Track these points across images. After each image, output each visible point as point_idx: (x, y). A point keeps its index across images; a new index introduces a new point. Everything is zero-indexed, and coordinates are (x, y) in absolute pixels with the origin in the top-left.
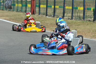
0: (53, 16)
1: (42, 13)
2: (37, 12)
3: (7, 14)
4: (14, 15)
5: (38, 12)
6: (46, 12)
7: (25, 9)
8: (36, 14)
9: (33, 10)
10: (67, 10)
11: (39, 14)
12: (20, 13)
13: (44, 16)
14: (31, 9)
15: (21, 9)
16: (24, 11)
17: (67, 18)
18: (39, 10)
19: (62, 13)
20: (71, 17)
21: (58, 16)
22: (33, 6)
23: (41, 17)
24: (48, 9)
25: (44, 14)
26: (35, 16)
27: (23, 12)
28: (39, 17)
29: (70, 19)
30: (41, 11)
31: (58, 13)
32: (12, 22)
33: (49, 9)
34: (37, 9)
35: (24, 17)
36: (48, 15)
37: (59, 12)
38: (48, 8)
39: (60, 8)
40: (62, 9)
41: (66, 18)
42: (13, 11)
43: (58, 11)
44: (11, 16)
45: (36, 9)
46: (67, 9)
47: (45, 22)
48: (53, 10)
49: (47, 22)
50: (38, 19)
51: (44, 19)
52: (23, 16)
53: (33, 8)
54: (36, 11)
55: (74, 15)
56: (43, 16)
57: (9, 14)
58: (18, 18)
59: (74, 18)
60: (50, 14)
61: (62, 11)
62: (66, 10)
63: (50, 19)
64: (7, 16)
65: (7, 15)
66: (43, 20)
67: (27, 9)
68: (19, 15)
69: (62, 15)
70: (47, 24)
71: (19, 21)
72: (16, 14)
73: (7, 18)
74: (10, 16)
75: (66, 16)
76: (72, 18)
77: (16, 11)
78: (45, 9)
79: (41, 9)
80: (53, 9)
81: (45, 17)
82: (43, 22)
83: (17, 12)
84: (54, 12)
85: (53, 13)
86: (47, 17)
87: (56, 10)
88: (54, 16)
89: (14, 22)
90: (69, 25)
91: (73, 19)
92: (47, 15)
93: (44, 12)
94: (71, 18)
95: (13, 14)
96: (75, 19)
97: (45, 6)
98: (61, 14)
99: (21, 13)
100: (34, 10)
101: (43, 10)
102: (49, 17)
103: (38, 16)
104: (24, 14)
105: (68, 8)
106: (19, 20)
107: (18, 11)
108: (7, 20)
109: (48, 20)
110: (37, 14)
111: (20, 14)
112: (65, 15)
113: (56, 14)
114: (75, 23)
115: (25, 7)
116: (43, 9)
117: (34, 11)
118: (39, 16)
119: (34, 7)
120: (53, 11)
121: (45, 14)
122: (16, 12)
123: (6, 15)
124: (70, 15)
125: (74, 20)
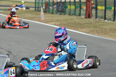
1: (99, 16)
2: (93, 15)
3: (57, 18)
5: (95, 15)
6: (104, 15)
7: (79, 12)
8: (92, 18)
9: (88, 13)
11: (96, 17)
12: (73, 16)
13: (102, 20)
14: (86, 11)
15: (74, 12)
16: (78, 14)
18: (96, 13)
22: (88, 8)
23: (98, 21)
24: (107, 12)
25: (102, 18)
26: (91, 20)
27: (77, 16)
28: (96, 21)
30: (98, 14)
33: (108, 11)
35: (77, 22)
36: (107, 19)
38: (107, 10)
42: (65, 15)
47: (104, 27)
48: (113, 12)
49: (106, 27)
50: (94, 24)
51: (102, 23)
52: (76, 20)
53: (88, 10)
54: (93, 13)
56: (100, 20)
57: (59, 18)
60: (109, 18)
63: (109, 24)
64: (58, 21)
66: (101, 25)
67: (82, 12)
68: (71, 20)
70: (106, 29)
71: (71, 26)
72: (69, 19)
73: (57, 23)
74: (61, 21)
77: (68, 14)
78: (104, 12)
79: (98, 12)
81: (104, 21)
82: (101, 27)
83: (70, 16)
84: (115, 15)
85: (113, 16)
86: (106, 21)
88: (114, 20)
92: (105, 19)
93: (102, 15)
95: (64, 18)
97: (104, 8)
99: (75, 17)
100: (90, 12)
101: (101, 13)
102: (109, 20)
104: (77, 18)
107: (71, 14)
109: (106, 25)
110: (94, 18)
111: (73, 18)
115: (79, 10)
116: (101, 11)
117: (90, 14)
118: (96, 19)
119: (90, 9)
120: (112, 14)
121: (104, 18)
122: (68, 16)
123: (56, 20)
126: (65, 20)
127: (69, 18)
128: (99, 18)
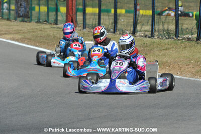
0: (112, 30)
1: (89, 25)
2: (79, 23)
3: (16, 28)
4: (32, 29)
5: (82, 22)
6: (97, 23)
7: (55, 17)
8: (77, 28)
9: (71, 18)
10: (142, 19)
11: (84, 27)
12: (44, 25)
14: (67, 16)
15: (46, 18)
16: (53, 21)
17: (143, 35)
18: (84, 19)
19: (132, 24)
20: (150, 33)
21: (123, 30)
22: (70, 10)
23: (87, 34)
24: (102, 17)
27: (51, 24)
28: (84, 34)
29: (149, 37)
30: (87, 21)
31: (124, 25)
32: (28, 44)
33: (104, 15)
34: (80, 17)
35: (52, 35)
37: (125, 23)
38: (102, 14)
39: (128, 15)
40: (132, 15)
41: (139, 35)
42: (30, 22)
43: (122, 20)
44: (26, 33)
45: (78, 17)
46: (142, 15)
48: (113, 17)
52: (50, 31)
53: (71, 14)
54: (78, 20)
55: (156, 27)
56: (91, 32)
57: (20, 28)
58: (39, 35)
59: (156, 33)
61: (132, 20)
62: (139, 18)
64: (18, 32)
65: (17, 30)
67: (59, 18)
68: (41, 30)
69: (132, 29)
71: (41, 42)
72: (37, 29)
73: (18, 36)
74: (24, 33)
75: (141, 31)
76: (152, 35)
77: (36, 21)
78: (97, 17)
79: (87, 17)
80: (113, 15)
84: (115, 22)
85: (113, 25)
87: (118, 17)
88: (114, 32)
89: (31, 45)
90: (146, 48)
91: (154, 36)
93: (94, 23)
94: (150, 35)
95: (29, 28)
96: (158, 37)
97: (97, 10)
98: (129, 26)
99: (47, 26)
100: (73, 18)
101: (91, 19)
103: (82, 32)
104: (51, 27)
105: (144, 14)
106: (42, 40)
107: (41, 20)
108: (18, 40)
110: (80, 28)
111: (44, 28)
112: (138, 28)
113: (119, 26)
114: (158, 46)
115: (54, 13)
116: (93, 17)
117: (74, 21)
118: (85, 30)
119: (74, 13)
120: (112, 20)
123: (15, 30)
124: (149, 28)
125: (156, 39)
126: (31, 30)
127: (38, 27)
128: (90, 29)
